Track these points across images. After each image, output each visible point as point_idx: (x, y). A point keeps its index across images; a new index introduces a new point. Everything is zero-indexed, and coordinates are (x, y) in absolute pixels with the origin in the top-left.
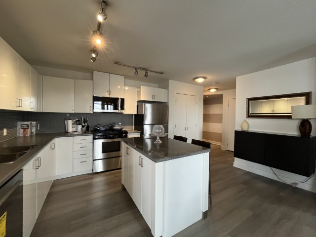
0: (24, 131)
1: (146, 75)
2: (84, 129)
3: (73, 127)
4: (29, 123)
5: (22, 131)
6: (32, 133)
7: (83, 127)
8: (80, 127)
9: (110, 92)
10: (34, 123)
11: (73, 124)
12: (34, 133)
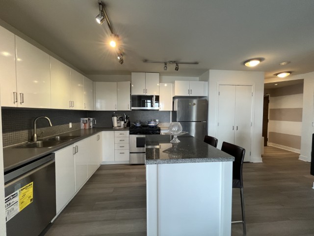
0: (85, 125)
1: (177, 69)
2: (126, 124)
3: (118, 123)
4: (87, 119)
5: (83, 124)
6: (90, 126)
7: (125, 122)
8: (123, 123)
9: (146, 90)
10: (91, 119)
11: (117, 120)
12: (92, 127)
